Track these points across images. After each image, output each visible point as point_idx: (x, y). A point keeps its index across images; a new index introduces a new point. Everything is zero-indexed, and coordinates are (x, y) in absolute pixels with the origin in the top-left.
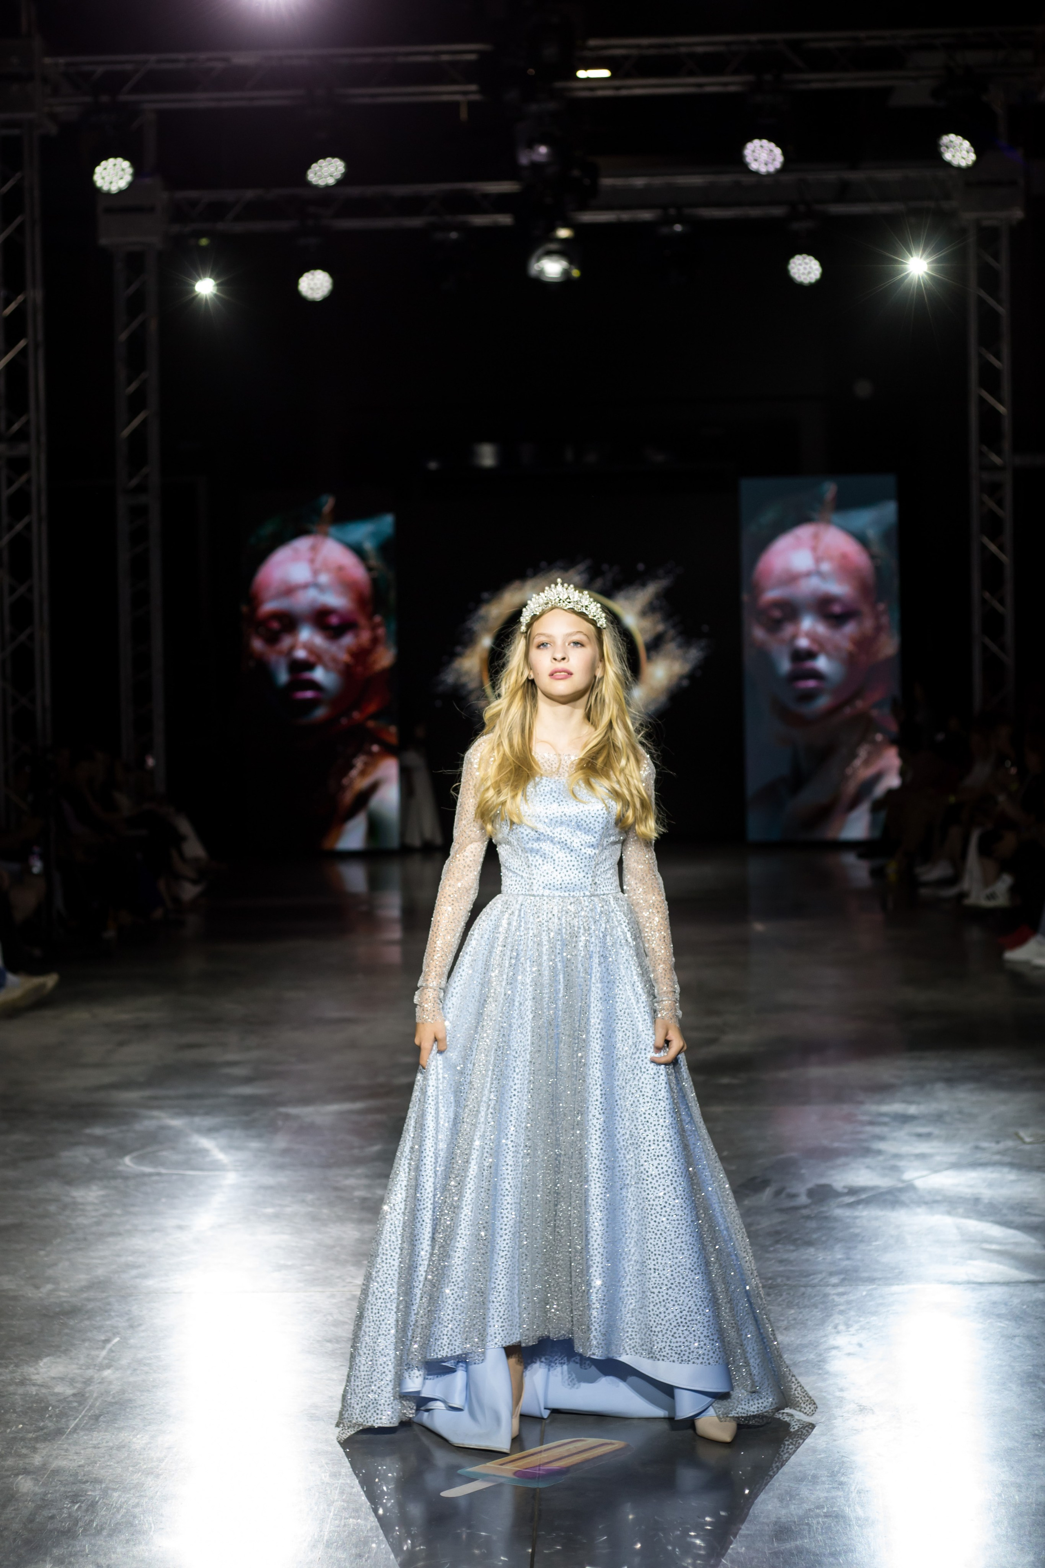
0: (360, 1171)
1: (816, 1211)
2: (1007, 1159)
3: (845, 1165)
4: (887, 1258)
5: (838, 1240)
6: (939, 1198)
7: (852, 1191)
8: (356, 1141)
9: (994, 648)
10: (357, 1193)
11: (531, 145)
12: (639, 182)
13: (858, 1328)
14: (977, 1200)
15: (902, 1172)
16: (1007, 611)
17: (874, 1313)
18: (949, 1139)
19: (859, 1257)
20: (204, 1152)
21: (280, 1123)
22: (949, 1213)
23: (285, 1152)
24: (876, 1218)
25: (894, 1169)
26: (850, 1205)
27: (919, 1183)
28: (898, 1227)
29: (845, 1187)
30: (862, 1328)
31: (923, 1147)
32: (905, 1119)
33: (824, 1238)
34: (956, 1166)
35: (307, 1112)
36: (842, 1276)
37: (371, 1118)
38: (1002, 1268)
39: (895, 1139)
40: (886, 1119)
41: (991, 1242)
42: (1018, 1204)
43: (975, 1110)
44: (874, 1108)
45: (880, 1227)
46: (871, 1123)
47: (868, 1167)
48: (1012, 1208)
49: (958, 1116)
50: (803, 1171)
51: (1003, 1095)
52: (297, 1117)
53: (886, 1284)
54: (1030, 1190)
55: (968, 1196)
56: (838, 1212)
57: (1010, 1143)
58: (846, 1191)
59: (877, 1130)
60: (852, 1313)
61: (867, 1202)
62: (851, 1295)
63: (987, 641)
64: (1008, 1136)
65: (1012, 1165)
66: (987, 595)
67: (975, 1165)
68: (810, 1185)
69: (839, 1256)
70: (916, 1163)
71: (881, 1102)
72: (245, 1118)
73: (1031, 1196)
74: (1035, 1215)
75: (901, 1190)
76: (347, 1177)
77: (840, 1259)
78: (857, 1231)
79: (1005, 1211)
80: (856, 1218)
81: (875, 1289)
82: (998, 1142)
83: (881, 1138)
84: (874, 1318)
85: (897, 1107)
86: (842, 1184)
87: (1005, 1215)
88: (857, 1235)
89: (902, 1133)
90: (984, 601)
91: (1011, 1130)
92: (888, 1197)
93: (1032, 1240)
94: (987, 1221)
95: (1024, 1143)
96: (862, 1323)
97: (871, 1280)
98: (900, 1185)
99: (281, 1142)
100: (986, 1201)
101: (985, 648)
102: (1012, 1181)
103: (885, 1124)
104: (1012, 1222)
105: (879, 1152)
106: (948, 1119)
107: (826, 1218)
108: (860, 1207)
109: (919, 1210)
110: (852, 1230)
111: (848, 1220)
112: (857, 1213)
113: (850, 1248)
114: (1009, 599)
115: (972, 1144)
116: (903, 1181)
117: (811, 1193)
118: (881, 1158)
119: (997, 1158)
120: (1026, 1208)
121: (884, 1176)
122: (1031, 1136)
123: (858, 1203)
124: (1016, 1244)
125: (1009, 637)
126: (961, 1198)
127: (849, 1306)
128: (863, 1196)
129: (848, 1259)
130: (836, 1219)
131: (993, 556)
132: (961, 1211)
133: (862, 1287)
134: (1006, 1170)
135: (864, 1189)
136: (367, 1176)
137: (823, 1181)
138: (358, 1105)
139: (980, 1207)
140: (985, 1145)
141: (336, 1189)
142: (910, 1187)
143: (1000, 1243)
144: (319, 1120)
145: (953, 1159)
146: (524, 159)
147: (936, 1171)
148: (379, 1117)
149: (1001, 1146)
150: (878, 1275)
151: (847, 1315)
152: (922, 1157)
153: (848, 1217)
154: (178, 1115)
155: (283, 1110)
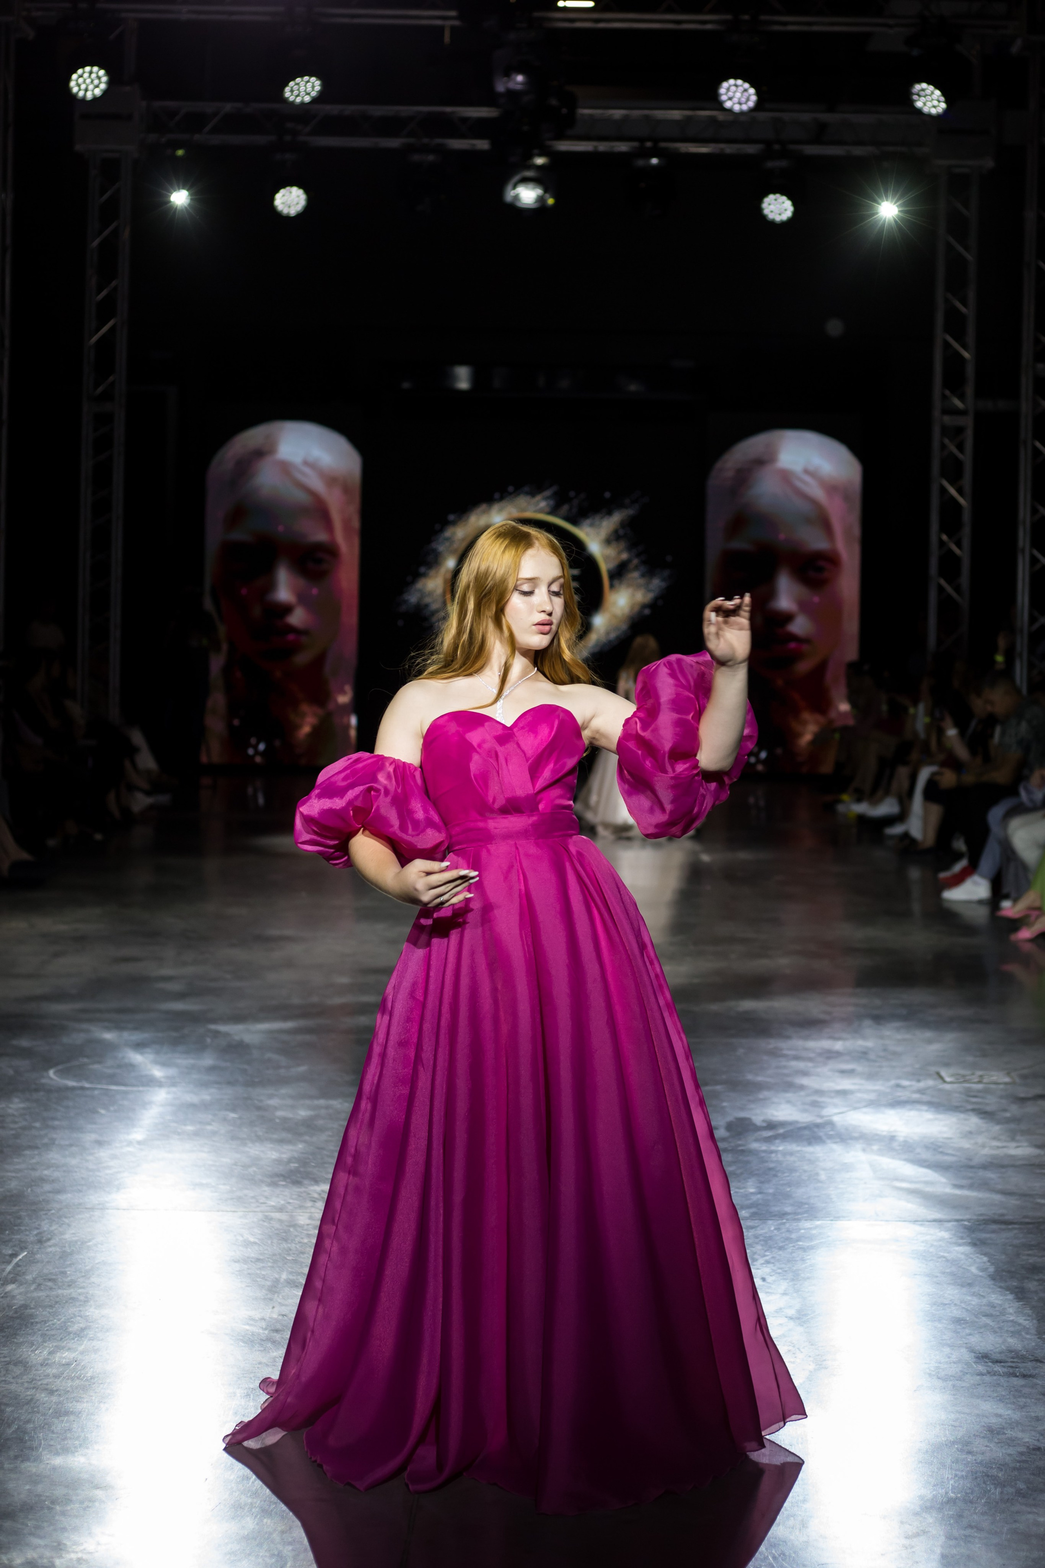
0: (283, 1091)
1: (732, 1144)
2: (925, 1098)
3: (765, 1099)
4: (799, 1193)
5: (752, 1174)
6: (856, 1135)
7: (771, 1125)
8: (283, 1060)
9: (949, 589)
10: (279, 1113)
11: (508, 73)
12: (617, 114)
13: (763, 1262)
14: (892, 1138)
15: (822, 1107)
16: (963, 553)
17: (781, 1248)
18: (871, 1076)
19: (771, 1191)
20: (131, 1067)
21: (209, 1040)
22: (864, 1150)
23: (211, 1069)
24: (791, 1154)
25: (815, 1104)
26: (768, 1140)
27: (836, 1119)
28: (811, 1162)
29: (764, 1121)
30: (768, 1262)
31: (845, 1084)
32: (830, 1055)
33: (739, 1172)
34: (876, 1104)
35: (238, 1031)
36: (753, 1210)
37: (300, 1038)
38: (910, 1206)
39: (818, 1075)
40: (812, 1055)
41: (903, 1180)
42: (932, 1143)
43: (899, 1049)
44: (798, 1043)
45: (794, 1162)
46: (797, 1058)
47: (788, 1102)
48: (927, 1147)
49: (882, 1054)
50: (725, 1104)
51: (928, 1034)
52: (227, 1035)
53: (795, 1219)
54: (945, 1129)
55: (885, 1133)
56: (755, 1146)
57: (930, 1083)
58: (764, 1125)
59: (801, 1065)
60: (759, 1247)
61: (784, 1137)
62: (758, 1229)
63: (943, 582)
64: (929, 1076)
65: (930, 1104)
66: (944, 537)
67: (897, 1103)
68: (729, 1118)
69: (752, 1190)
70: (836, 1100)
71: (807, 1038)
72: (174, 1034)
73: (945, 1135)
74: (947, 1154)
75: (818, 1126)
76: (271, 1096)
77: (752, 1193)
78: (772, 1165)
79: (918, 1150)
80: (772, 1152)
81: (784, 1224)
82: (919, 1081)
83: (805, 1073)
84: (780, 1252)
85: (826, 1044)
86: (762, 1118)
87: (919, 1154)
88: (770, 1169)
89: (825, 1070)
90: (942, 543)
91: (933, 1069)
92: (806, 1132)
93: (943, 1180)
94: (900, 1159)
95: (944, 1082)
96: (767, 1258)
97: (782, 1215)
98: (819, 1121)
99: (208, 1060)
100: (901, 1139)
101: (941, 589)
102: (929, 1120)
103: (810, 1060)
104: (925, 1161)
105: (802, 1087)
106: (872, 1056)
107: (743, 1151)
108: (777, 1141)
109: (835, 1147)
110: (766, 1164)
111: (763, 1155)
112: (773, 1148)
113: (762, 1182)
114: (966, 542)
115: (893, 1082)
116: (822, 1117)
117: (729, 1127)
118: (802, 1093)
119: (916, 1096)
120: (940, 1147)
121: (805, 1111)
122: (952, 1075)
123: (775, 1137)
124: (927, 1183)
125: (965, 580)
126: (877, 1135)
127: (757, 1240)
128: (781, 1131)
129: (760, 1193)
130: (751, 1152)
131: (952, 498)
132: (875, 1147)
133: (770, 1222)
134: (925, 1108)
135: (782, 1124)
136: (291, 1097)
137: (742, 1115)
138: (289, 1025)
139: (895, 1145)
140: (905, 1083)
141: (259, 1108)
142: (831, 1124)
143: (911, 1182)
144: (248, 1038)
145: (872, 1096)
146: (500, 87)
147: (855, 1109)
148: (308, 1038)
149: (922, 1085)
150: (788, 1209)
151: (753, 1249)
152: (843, 1093)
153: (765, 1151)
154: (108, 1029)
155: (213, 1027)
